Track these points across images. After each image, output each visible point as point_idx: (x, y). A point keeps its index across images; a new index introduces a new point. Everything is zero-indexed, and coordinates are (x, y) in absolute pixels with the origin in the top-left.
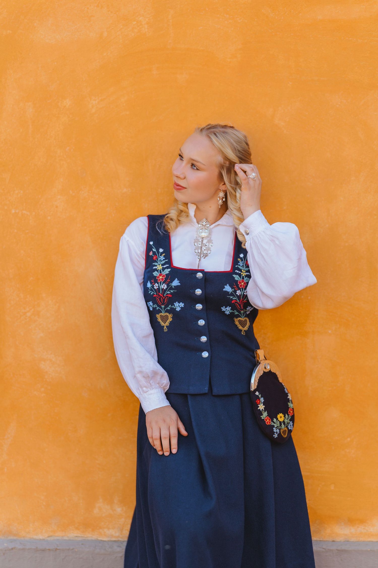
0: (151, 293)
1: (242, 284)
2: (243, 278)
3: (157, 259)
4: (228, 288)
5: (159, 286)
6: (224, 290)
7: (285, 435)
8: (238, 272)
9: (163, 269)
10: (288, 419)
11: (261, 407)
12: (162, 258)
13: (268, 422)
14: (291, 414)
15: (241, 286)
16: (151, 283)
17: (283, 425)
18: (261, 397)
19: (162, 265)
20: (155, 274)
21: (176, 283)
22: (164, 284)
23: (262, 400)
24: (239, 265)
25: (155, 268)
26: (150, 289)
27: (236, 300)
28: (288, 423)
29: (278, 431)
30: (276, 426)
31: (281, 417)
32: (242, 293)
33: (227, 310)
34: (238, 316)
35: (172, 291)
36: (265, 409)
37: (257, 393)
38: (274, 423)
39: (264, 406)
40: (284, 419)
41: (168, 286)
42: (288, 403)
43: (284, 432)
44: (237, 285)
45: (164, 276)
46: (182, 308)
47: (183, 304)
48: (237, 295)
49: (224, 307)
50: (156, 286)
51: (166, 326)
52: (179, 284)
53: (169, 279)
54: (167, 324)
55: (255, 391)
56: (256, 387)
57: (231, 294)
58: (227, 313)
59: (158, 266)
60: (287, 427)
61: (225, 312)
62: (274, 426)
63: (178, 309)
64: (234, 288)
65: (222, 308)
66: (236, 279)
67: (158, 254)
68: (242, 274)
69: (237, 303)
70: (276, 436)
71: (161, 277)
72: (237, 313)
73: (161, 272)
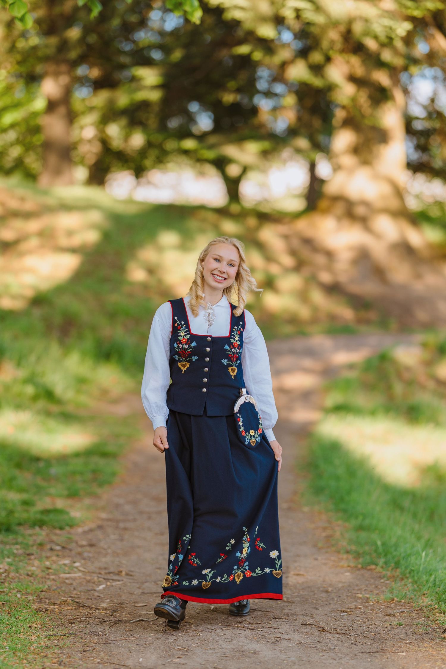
0: (177, 350)
1: (236, 345)
2: (236, 341)
3: (181, 329)
4: (227, 347)
5: (183, 346)
6: (224, 348)
7: (253, 444)
8: (233, 337)
9: (185, 335)
10: (257, 435)
11: (241, 423)
12: (184, 328)
13: (243, 434)
14: (260, 432)
15: (235, 346)
16: (177, 344)
17: (253, 438)
18: (241, 417)
19: (185, 332)
20: (180, 338)
21: (194, 344)
22: (186, 345)
23: (241, 419)
24: (234, 333)
25: (179, 334)
26: (176, 348)
27: (231, 354)
28: (257, 437)
29: (248, 441)
30: (247, 437)
31: (252, 432)
32: (236, 351)
33: (225, 362)
34: (231, 366)
35: (191, 349)
36: (243, 425)
37: (238, 415)
38: (247, 435)
39: (242, 423)
40: (254, 434)
41: (189, 346)
42: (259, 425)
43: (253, 442)
44: (233, 345)
45: (186, 340)
46: (196, 359)
47: (197, 357)
48: (232, 351)
49: (223, 359)
50: (181, 346)
51: (184, 370)
52: (196, 345)
53: (189, 342)
54: (185, 368)
55: (237, 413)
56: (237, 411)
57: (229, 351)
58: (225, 364)
59: (182, 333)
60: (256, 439)
61: (224, 363)
62: (246, 437)
63: (194, 360)
64: (231, 347)
65: (222, 360)
66: (232, 341)
67: (181, 325)
68: (236, 338)
69: (232, 356)
70: (246, 443)
71: (184, 341)
72: (231, 364)
73: (184, 337)
